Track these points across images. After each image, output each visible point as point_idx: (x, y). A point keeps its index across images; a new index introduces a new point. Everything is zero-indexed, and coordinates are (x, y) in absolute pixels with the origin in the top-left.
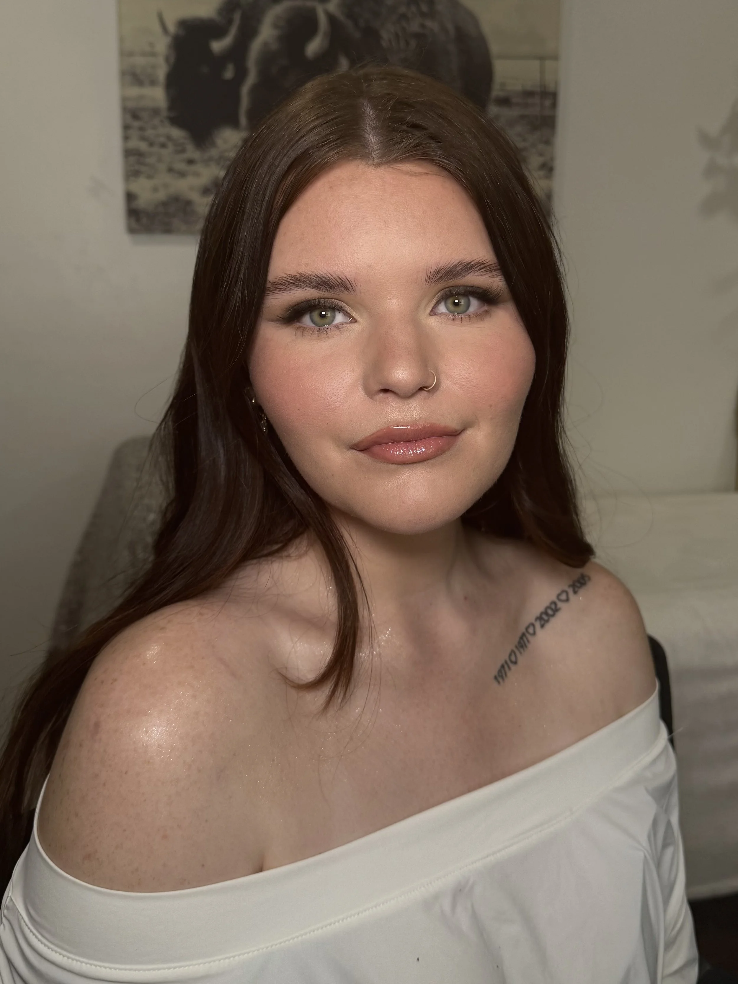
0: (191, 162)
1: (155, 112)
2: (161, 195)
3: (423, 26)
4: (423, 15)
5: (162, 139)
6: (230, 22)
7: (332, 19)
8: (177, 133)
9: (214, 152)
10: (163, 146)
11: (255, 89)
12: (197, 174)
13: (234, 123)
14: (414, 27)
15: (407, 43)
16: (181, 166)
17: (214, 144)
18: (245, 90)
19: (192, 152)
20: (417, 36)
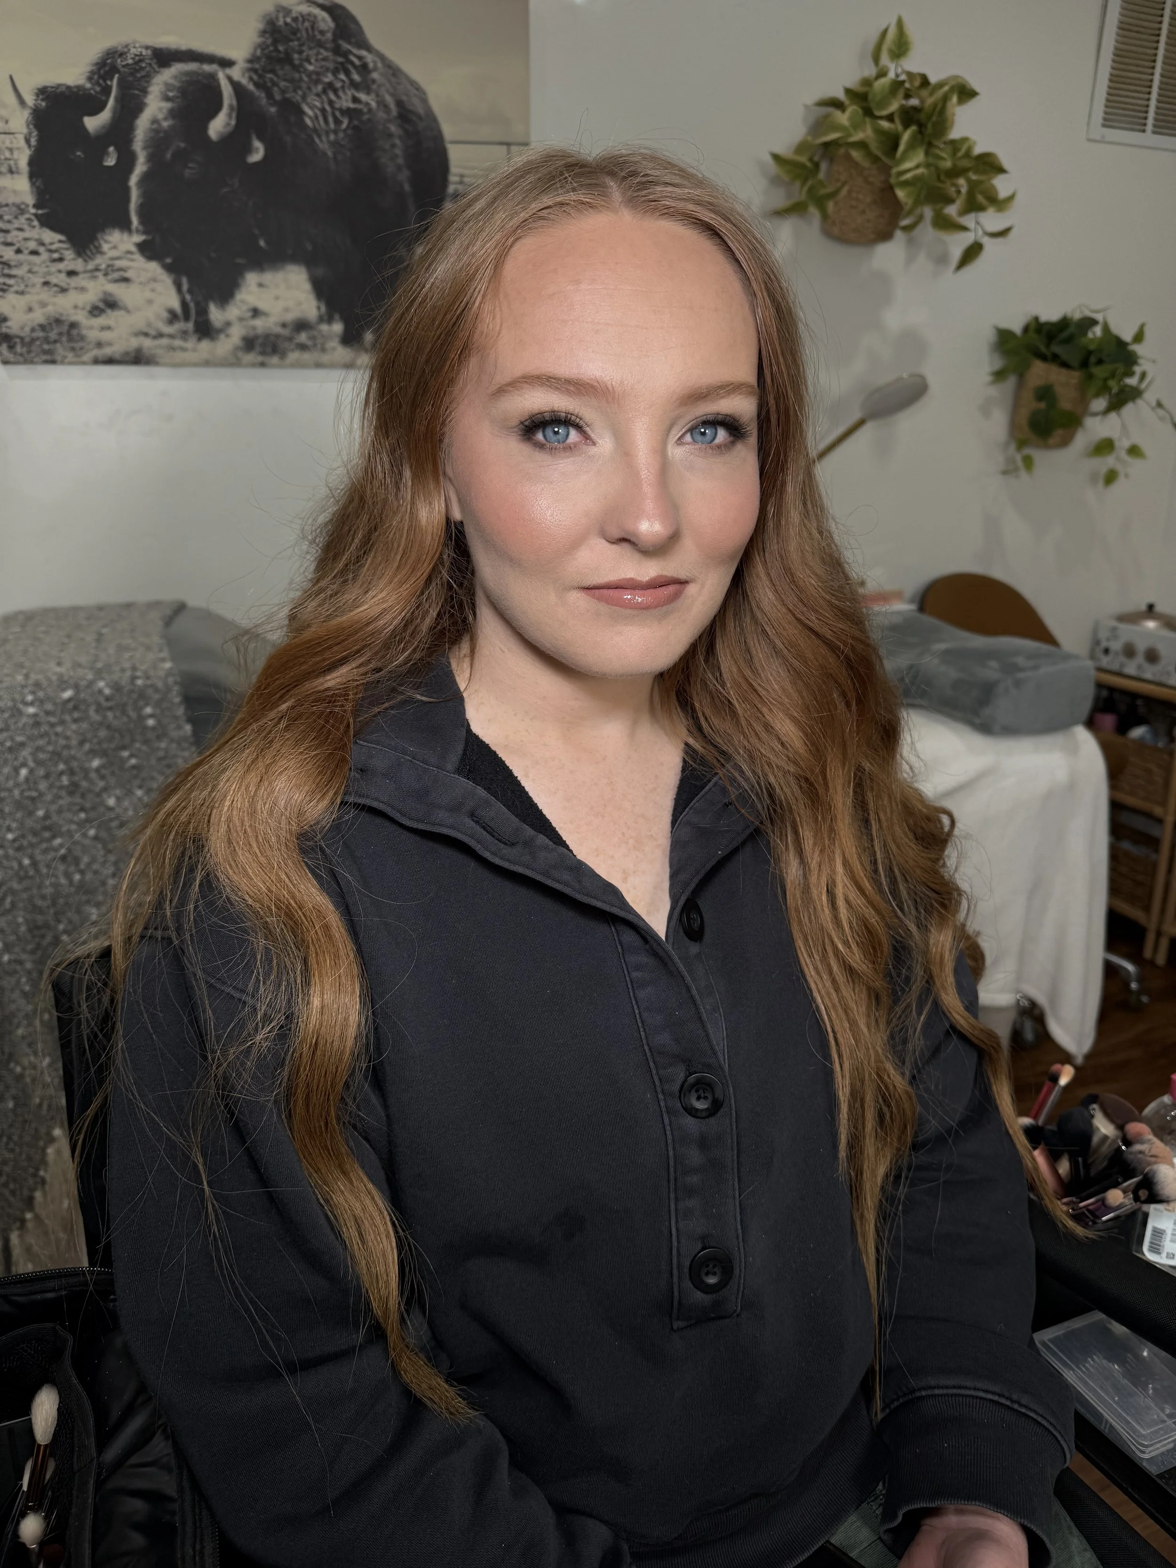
0: (71, 273)
1: (21, 209)
2: (39, 317)
3: (355, 100)
4: (354, 85)
5: (32, 245)
6: (107, 91)
7: (236, 86)
8: (50, 236)
9: (100, 261)
10: (34, 253)
11: (145, 179)
12: (83, 289)
13: (125, 225)
14: (345, 102)
15: (337, 122)
16: (61, 279)
17: (99, 251)
18: (134, 180)
19: (72, 261)
20: (347, 112)
